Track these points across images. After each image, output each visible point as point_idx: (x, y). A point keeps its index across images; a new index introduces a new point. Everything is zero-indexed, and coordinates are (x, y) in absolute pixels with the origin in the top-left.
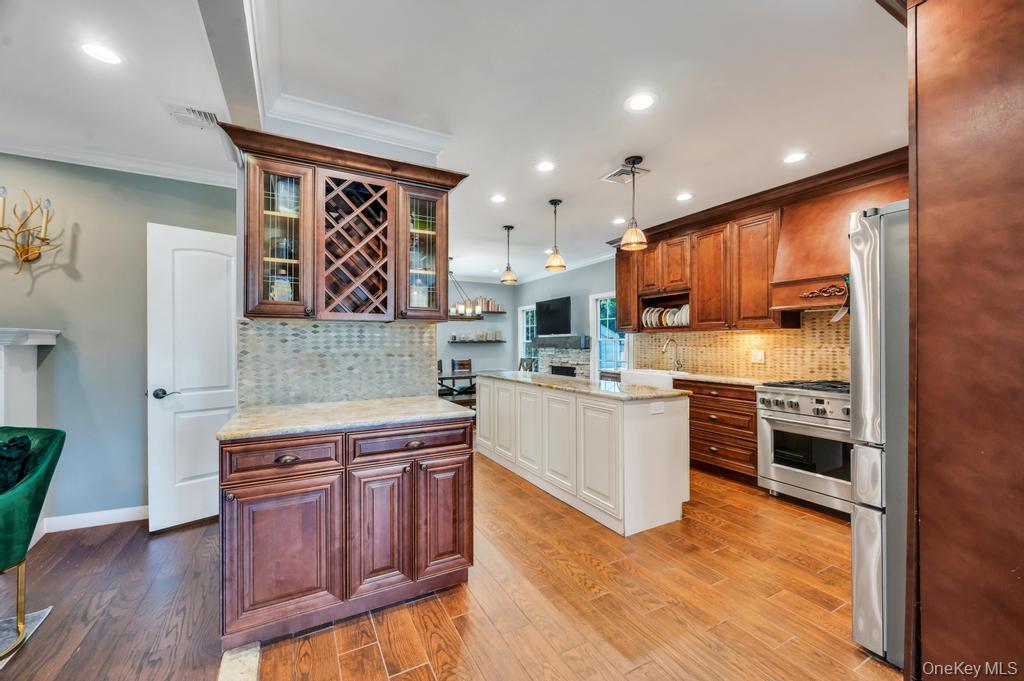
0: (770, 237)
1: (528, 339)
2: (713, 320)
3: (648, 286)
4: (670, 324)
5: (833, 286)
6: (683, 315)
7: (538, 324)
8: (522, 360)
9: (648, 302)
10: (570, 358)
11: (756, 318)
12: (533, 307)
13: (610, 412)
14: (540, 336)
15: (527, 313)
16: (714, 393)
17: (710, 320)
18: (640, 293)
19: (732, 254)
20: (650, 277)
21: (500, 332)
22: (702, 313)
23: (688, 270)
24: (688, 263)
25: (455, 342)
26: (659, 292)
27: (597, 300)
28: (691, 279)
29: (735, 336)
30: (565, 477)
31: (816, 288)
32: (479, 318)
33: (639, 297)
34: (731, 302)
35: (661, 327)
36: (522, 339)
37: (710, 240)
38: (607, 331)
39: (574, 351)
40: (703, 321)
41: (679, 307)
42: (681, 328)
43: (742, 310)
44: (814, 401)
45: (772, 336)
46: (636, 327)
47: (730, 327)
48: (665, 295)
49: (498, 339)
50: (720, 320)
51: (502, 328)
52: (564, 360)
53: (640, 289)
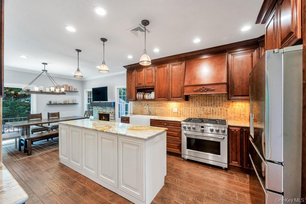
0: (182, 70)
1: (88, 102)
2: (163, 98)
3: (139, 84)
4: (147, 98)
5: (203, 88)
6: (152, 95)
7: (93, 96)
8: (86, 111)
9: (139, 90)
10: (107, 110)
11: (177, 97)
12: (91, 90)
13: (138, 146)
14: (94, 102)
15: (88, 92)
16: (165, 124)
17: (161, 98)
18: (136, 86)
19: (169, 75)
20: (140, 81)
21: (75, 100)
22: (159, 95)
23: (154, 79)
24: (154, 77)
25: (50, 104)
26: (143, 87)
27: (118, 88)
28: (155, 83)
29: (168, 103)
30: (111, 178)
31: (198, 88)
32: (63, 93)
33: (136, 88)
34: (169, 92)
35: (144, 99)
36: (86, 103)
37: (162, 69)
38: (122, 100)
39: (109, 108)
40: (159, 98)
41: (150, 92)
42: (151, 100)
43: (172, 95)
44: (201, 127)
45: (180, 103)
46: (134, 99)
47: (168, 100)
48: (145, 88)
49: (74, 102)
50: (165, 98)
51: (76, 98)
52: (104, 111)
53: (136, 85)
